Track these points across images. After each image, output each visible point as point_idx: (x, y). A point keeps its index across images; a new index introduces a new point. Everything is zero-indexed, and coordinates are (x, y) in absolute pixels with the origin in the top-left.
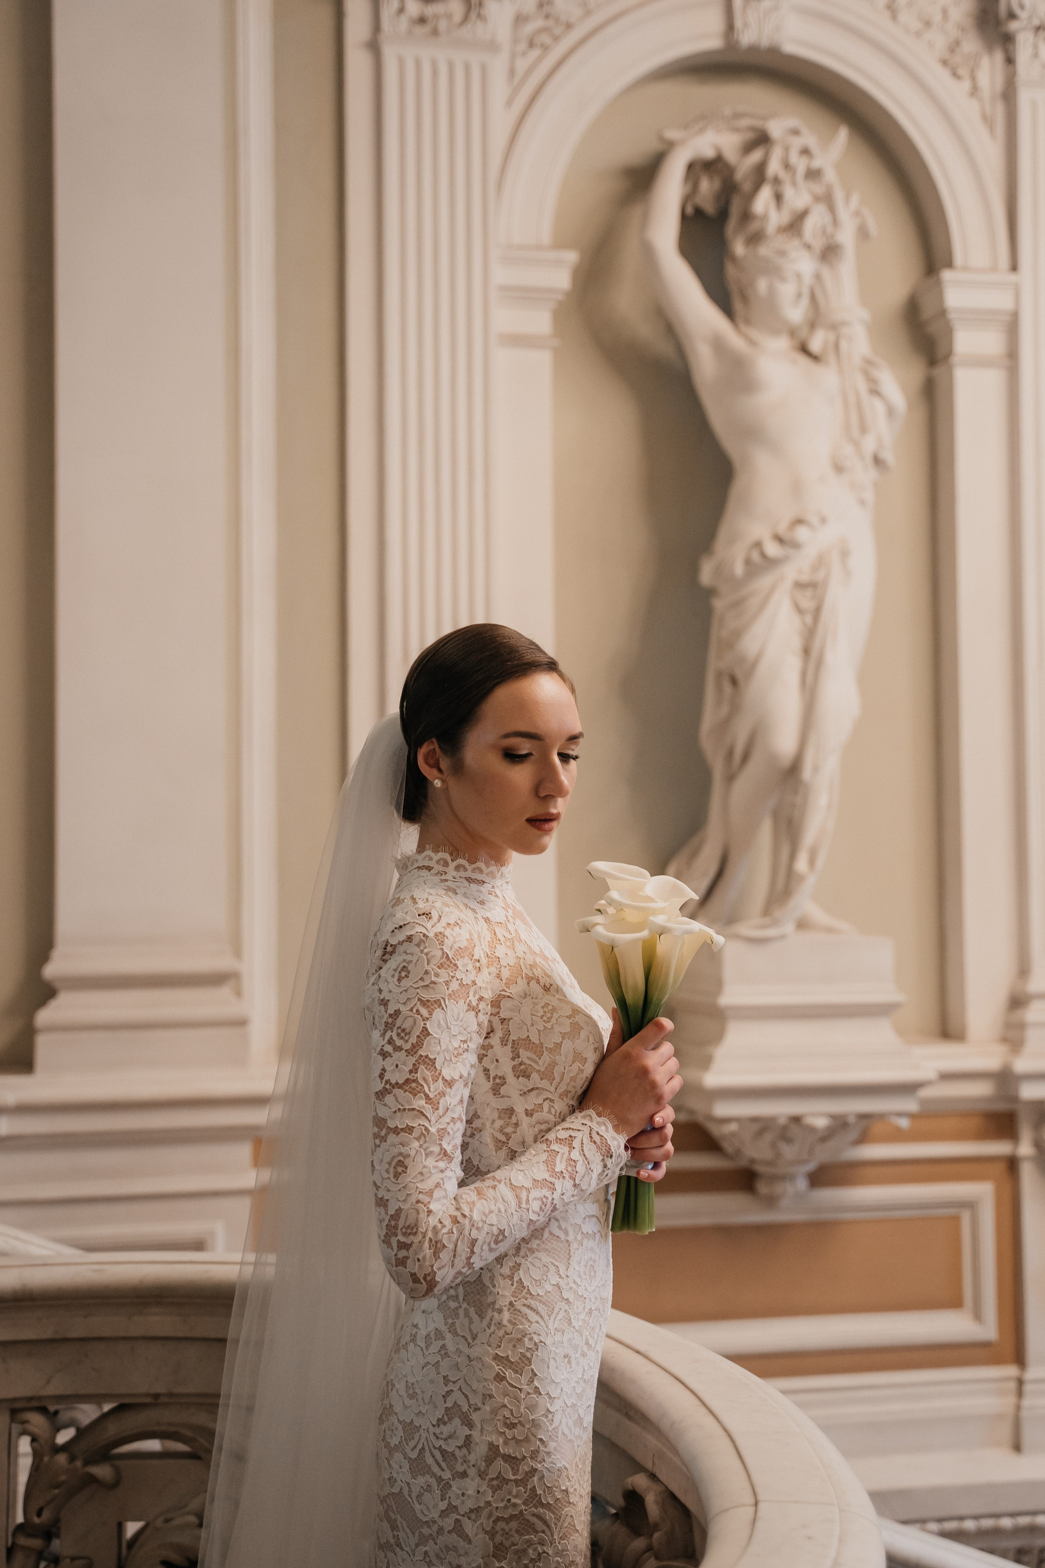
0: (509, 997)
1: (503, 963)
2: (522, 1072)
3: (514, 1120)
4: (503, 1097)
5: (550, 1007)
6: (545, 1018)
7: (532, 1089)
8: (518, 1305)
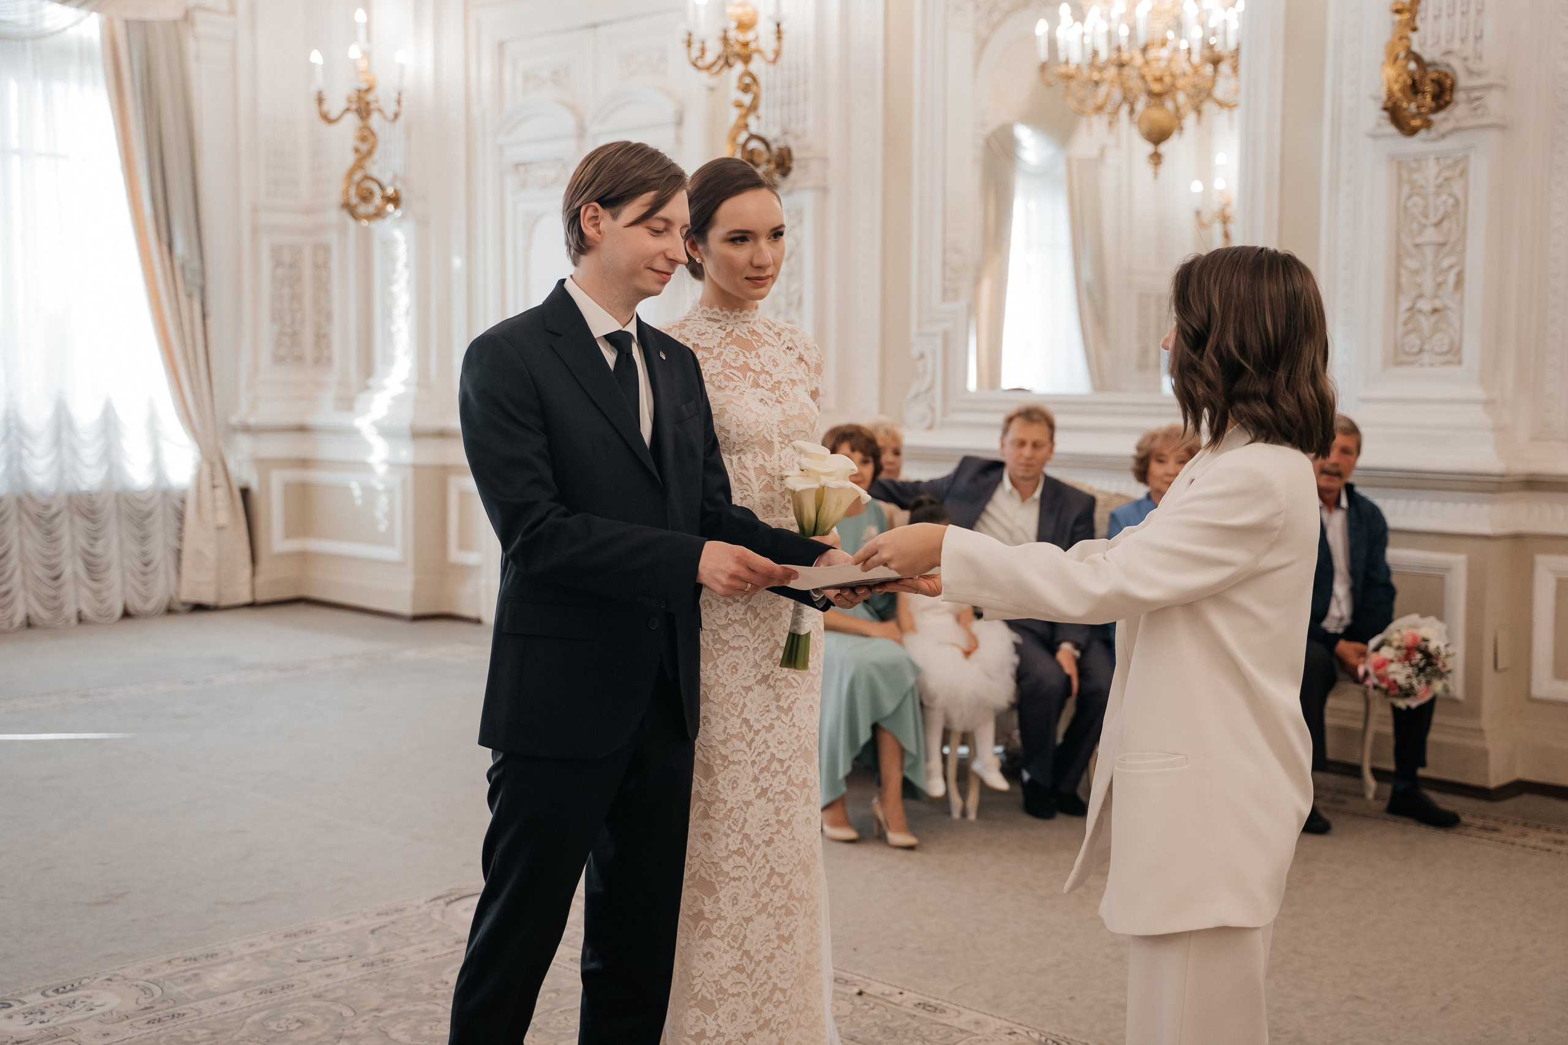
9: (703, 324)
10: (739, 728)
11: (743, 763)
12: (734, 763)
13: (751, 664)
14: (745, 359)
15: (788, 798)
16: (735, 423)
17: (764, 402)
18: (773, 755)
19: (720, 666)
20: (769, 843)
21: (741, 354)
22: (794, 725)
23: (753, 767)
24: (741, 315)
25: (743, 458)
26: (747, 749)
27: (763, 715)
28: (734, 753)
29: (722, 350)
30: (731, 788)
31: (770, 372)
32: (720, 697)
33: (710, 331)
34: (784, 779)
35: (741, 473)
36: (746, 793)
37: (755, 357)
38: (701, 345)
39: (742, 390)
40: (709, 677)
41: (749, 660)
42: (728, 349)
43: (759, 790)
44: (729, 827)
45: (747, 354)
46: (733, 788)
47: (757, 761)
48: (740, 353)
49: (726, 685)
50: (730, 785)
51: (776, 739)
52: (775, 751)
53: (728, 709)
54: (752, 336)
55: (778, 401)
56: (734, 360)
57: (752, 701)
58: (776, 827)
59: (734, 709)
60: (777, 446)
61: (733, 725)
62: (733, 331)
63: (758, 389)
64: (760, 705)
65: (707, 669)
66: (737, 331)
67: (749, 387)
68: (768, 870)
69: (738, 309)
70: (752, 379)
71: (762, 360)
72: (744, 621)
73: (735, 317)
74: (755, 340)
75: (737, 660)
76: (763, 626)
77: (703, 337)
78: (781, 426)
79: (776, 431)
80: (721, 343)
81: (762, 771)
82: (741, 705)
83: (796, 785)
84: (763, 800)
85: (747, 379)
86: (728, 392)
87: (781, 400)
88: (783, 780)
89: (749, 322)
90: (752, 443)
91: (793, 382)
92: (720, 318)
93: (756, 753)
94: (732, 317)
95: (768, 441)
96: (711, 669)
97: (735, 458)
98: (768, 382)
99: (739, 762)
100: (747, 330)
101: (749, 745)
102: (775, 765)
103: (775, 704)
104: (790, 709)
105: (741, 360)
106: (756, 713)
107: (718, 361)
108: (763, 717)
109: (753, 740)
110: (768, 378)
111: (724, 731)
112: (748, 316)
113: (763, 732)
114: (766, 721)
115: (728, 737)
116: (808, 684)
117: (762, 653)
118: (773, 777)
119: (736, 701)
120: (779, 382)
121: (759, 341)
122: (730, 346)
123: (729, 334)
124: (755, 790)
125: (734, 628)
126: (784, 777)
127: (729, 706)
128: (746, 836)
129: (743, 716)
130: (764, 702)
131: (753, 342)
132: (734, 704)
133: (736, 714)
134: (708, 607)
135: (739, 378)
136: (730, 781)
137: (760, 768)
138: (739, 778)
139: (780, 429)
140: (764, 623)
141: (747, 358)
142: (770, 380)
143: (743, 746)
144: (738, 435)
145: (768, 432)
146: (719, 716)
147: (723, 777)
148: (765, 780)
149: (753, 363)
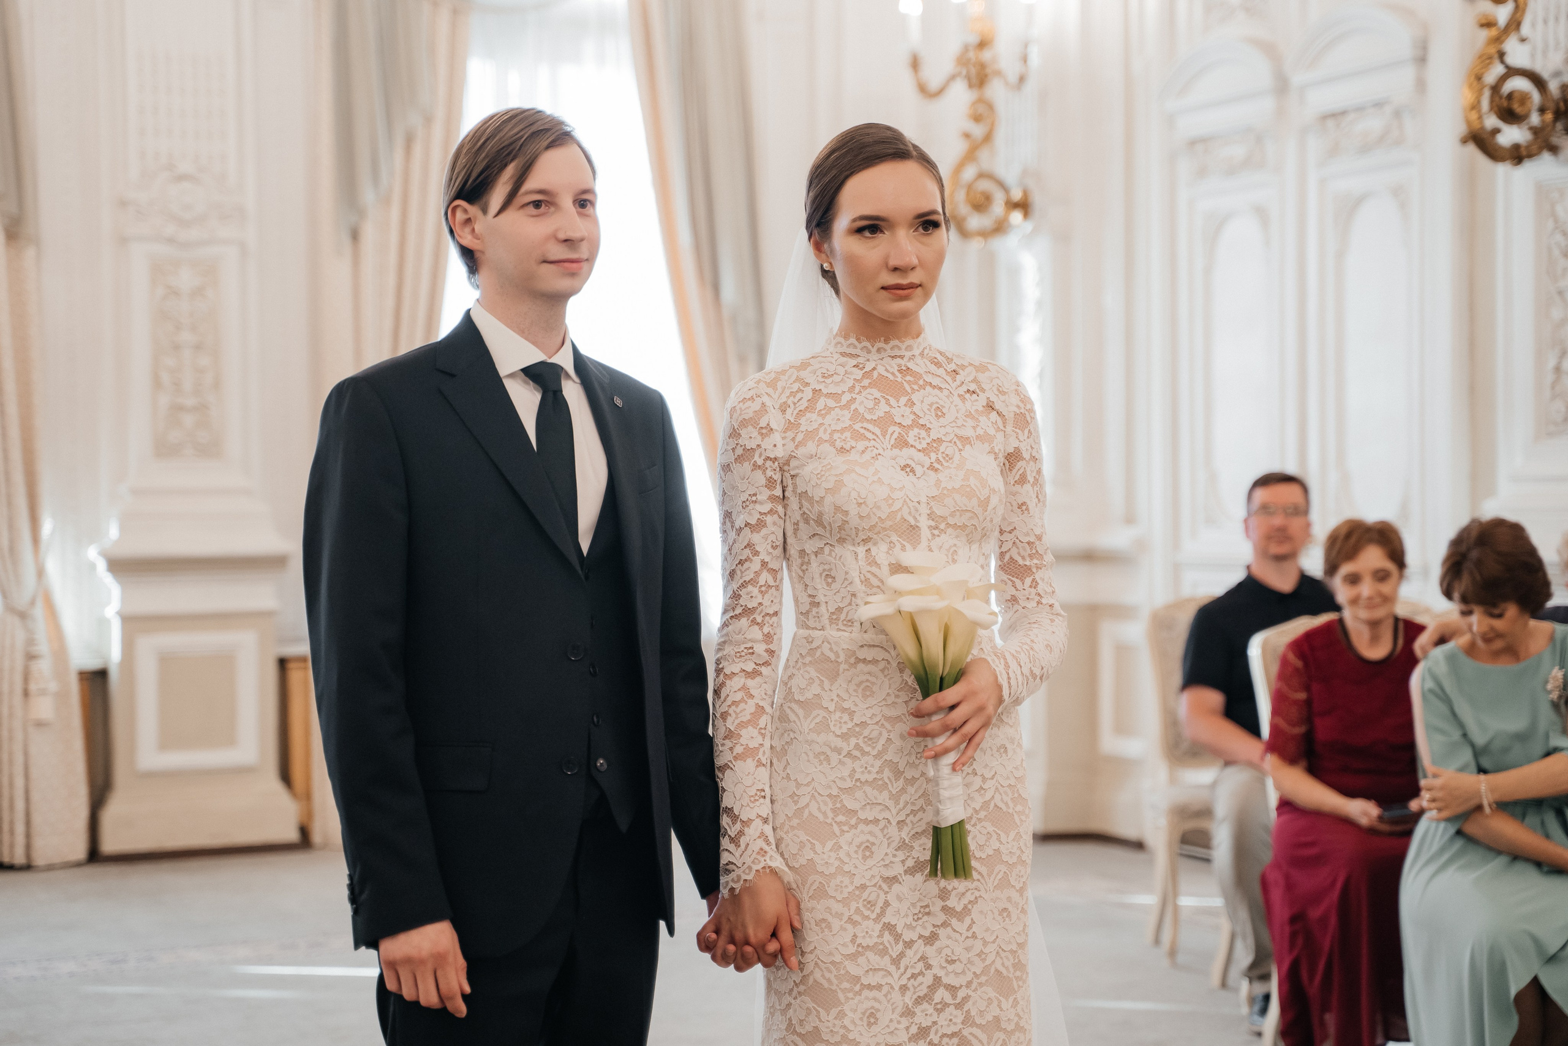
0: (795, 457)
1: (803, 428)
2: (807, 521)
3: (806, 560)
4: (799, 540)
5: (829, 467)
6: (819, 476)
7: (814, 534)
8: (785, 708)
9: (833, 360)
10: (878, 936)
11: (885, 989)
12: (869, 987)
13: (895, 845)
14: (887, 409)
15: (965, 1043)
16: (855, 501)
17: (908, 470)
18: (937, 980)
19: (845, 847)
21: (883, 401)
22: (974, 936)
23: (903, 995)
24: (888, 347)
25: (874, 551)
26: (892, 969)
27: (919, 919)
28: (871, 973)
29: (854, 396)
30: (865, 1024)
31: (928, 425)
32: (846, 891)
33: (841, 370)
34: (958, 1016)
35: (869, 572)
36: (892, 1032)
37: (905, 405)
38: (825, 391)
39: (876, 452)
40: (827, 863)
41: (892, 839)
42: (863, 394)
43: (914, 1030)
45: (893, 401)
46: (870, 1025)
47: (910, 985)
48: (881, 399)
49: (854, 874)
50: (865, 1019)
51: (943, 955)
52: (941, 973)
53: (858, 908)
54: (905, 376)
55: (932, 467)
56: (871, 411)
57: (899, 899)
59: (869, 909)
60: (925, 533)
61: (867, 932)
62: (874, 369)
63: (904, 449)
64: (913, 905)
65: (825, 851)
66: (881, 370)
67: (889, 447)
69: (882, 339)
70: (895, 435)
71: (916, 409)
72: (880, 782)
73: (879, 351)
74: (909, 382)
75: (872, 839)
76: (911, 790)
77: (829, 381)
78: (932, 504)
79: (924, 510)
80: (853, 387)
81: (919, 1001)
82: (880, 904)
83: (979, 1026)
84: (921, 1044)
85: (888, 437)
86: (853, 456)
87: (936, 465)
88: (956, 1016)
89: (902, 357)
90: (885, 529)
91: (965, 440)
92: (858, 351)
93: (908, 974)
94: (874, 350)
95: (911, 526)
96: (831, 850)
97: (861, 550)
98: (921, 440)
99: (879, 987)
100: (896, 368)
101: (896, 961)
102: (941, 994)
103: (940, 903)
105: (882, 410)
106: (907, 915)
107: (846, 412)
108: (920, 922)
109: (902, 955)
110: (923, 433)
111: (853, 941)
112: (900, 348)
114: (925, 928)
115: (860, 949)
116: (1000, 876)
117: (912, 829)
118: (939, 1011)
119: (872, 898)
120: (939, 441)
121: (916, 383)
122: (868, 390)
123: (868, 374)
124: (907, 1028)
125: (864, 792)
126: (959, 1012)
127: (860, 905)
129: (885, 920)
130: (920, 900)
131: (906, 385)
132: (869, 902)
133: (874, 916)
134: (825, 762)
135: (876, 435)
136: (864, 1014)
137: (915, 997)
138: (878, 1010)
139: (931, 508)
140: (912, 785)
141: (891, 407)
142: (926, 437)
144: (861, 517)
145: (910, 513)
146: (845, 918)
147: (854, 1008)
148: (924, 1015)
149: (901, 413)
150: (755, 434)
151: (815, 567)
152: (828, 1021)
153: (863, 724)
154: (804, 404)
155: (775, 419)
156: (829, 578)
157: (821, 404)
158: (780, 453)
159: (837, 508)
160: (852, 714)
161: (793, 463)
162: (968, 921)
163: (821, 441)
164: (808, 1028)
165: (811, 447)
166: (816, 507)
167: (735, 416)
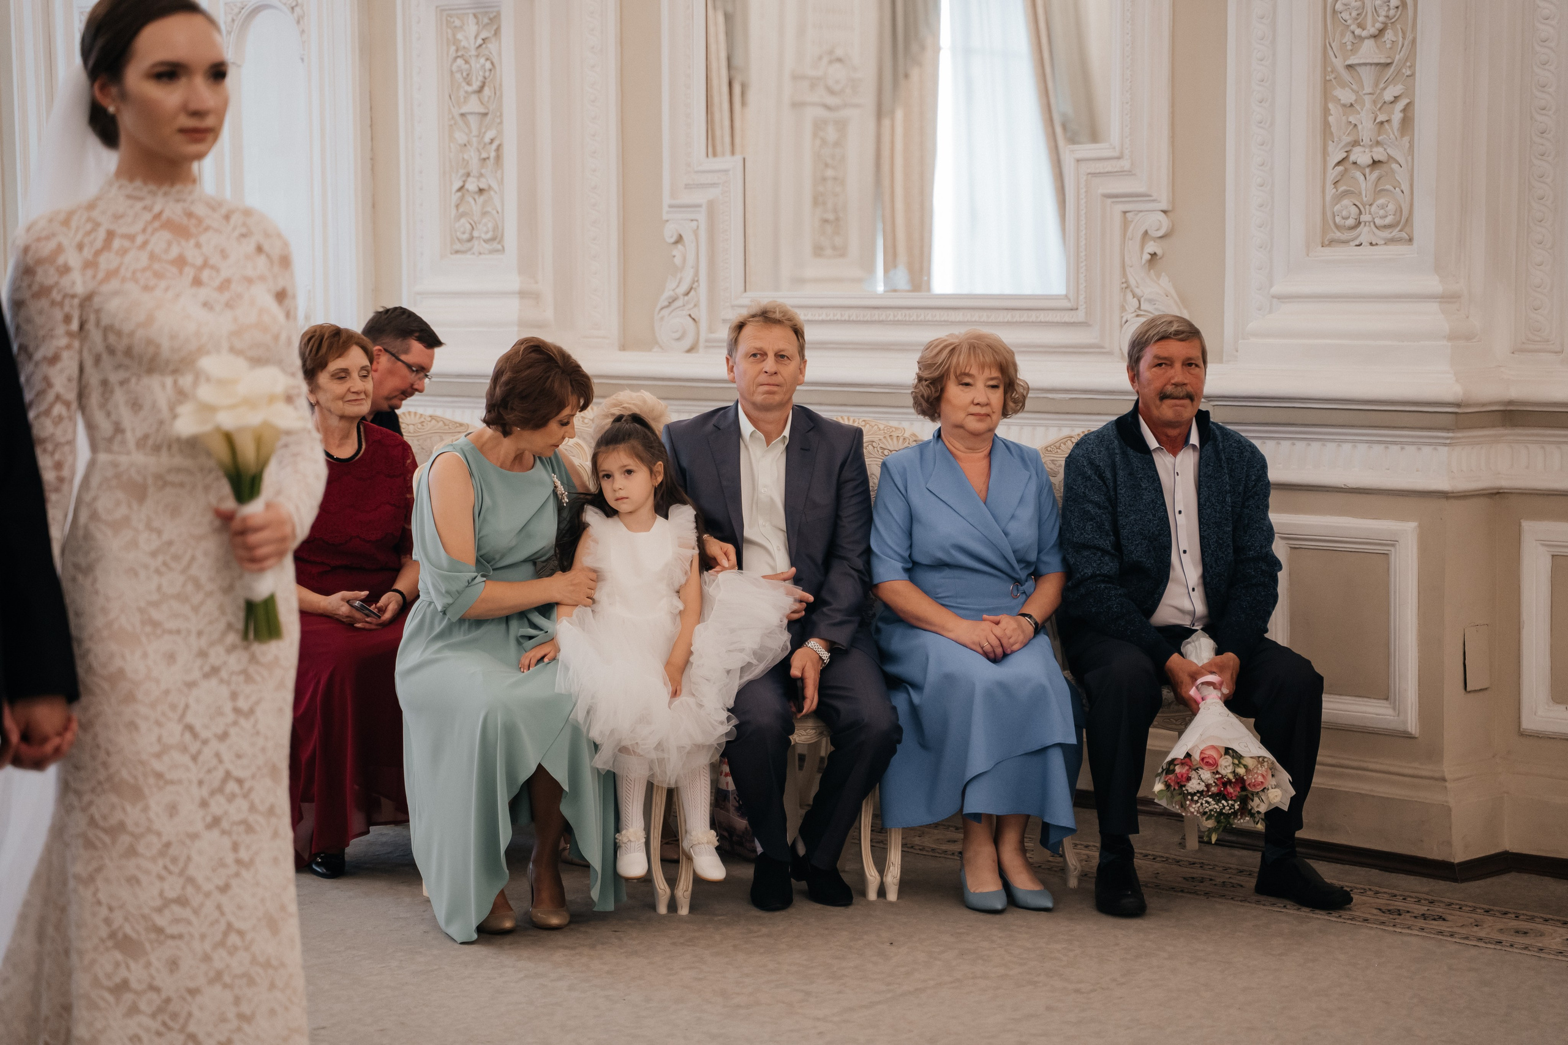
0: (97, 293)
1: (102, 267)
2: (112, 353)
3: (109, 389)
5: (137, 302)
6: (126, 311)
7: (120, 365)
10: (180, 736)
11: (186, 783)
12: (172, 782)
13: (194, 652)
14: (180, 250)
15: (250, 829)
17: (208, 306)
18: (228, 772)
19: (152, 655)
20: (224, 889)
21: (174, 243)
22: (258, 733)
23: (200, 788)
24: (173, 190)
26: (191, 764)
27: (213, 719)
28: (173, 769)
30: (167, 815)
31: (217, 266)
32: (152, 695)
34: (244, 805)
36: (191, 822)
37: (195, 246)
39: (177, 290)
40: (136, 670)
41: (191, 647)
43: (209, 819)
44: (165, 868)
46: (171, 816)
47: (205, 779)
48: (173, 241)
49: (159, 680)
50: (167, 811)
51: (233, 750)
52: (231, 767)
54: (189, 218)
55: (228, 305)
56: (167, 251)
57: (198, 701)
58: (233, 868)
59: (172, 711)
62: (162, 212)
64: (209, 706)
66: (168, 212)
67: (187, 286)
68: (222, 926)
69: (169, 182)
70: (191, 275)
71: (204, 250)
72: (183, 596)
73: (165, 194)
80: (146, 228)
81: (212, 793)
82: (181, 706)
83: (260, 813)
84: (215, 833)
85: (185, 276)
86: (158, 293)
87: (231, 303)
88: (242, 805)
89: (184, 201)
91: (249, 281)
92: (143, 194)
93: (204, 769)
94: (160, 193)
97: (169, 381)
98: (213, 280)
99: (181, 781)
100: (181, 211)
101: (194, 758)
102: (232, 786)
104: (251, 711)
105: (174, 252)
108: (214, 722)
110: (214, 274)
111: (158, 741)
113: (214, 745)
115: (164, 748)
121: (199, 226)
122: (160, 232)
123: (158, 216)
126: (245, 802)
128: (191, 880)
129: (186, 721)
130: (214, 702)
131: (192, 227)
132: (172, 705)
136: (166, 806)
137: (210, 789)
138: (179, 802)
141: (183, 248)
142: (217, 277)
143: (186, 759)
146: (152, 721)
147: (157, 802)
148: (218, 805)
149: (193, 256)
150: (52, 271)
151: (119, 396)
152: (132, 815)
153: (170, 543)
154: (99, 244)
155: (73, 259)
156: (136, 405)
157: (117, 243)
158: (80, 289)
159: (149, 342)
160: (159, 532)
161: (96, 300)
162: (252, 720)
163: (124, 280)
164: (113, 821)
165: (114, 284)
166: (125, 341)
167: (30, 254)
